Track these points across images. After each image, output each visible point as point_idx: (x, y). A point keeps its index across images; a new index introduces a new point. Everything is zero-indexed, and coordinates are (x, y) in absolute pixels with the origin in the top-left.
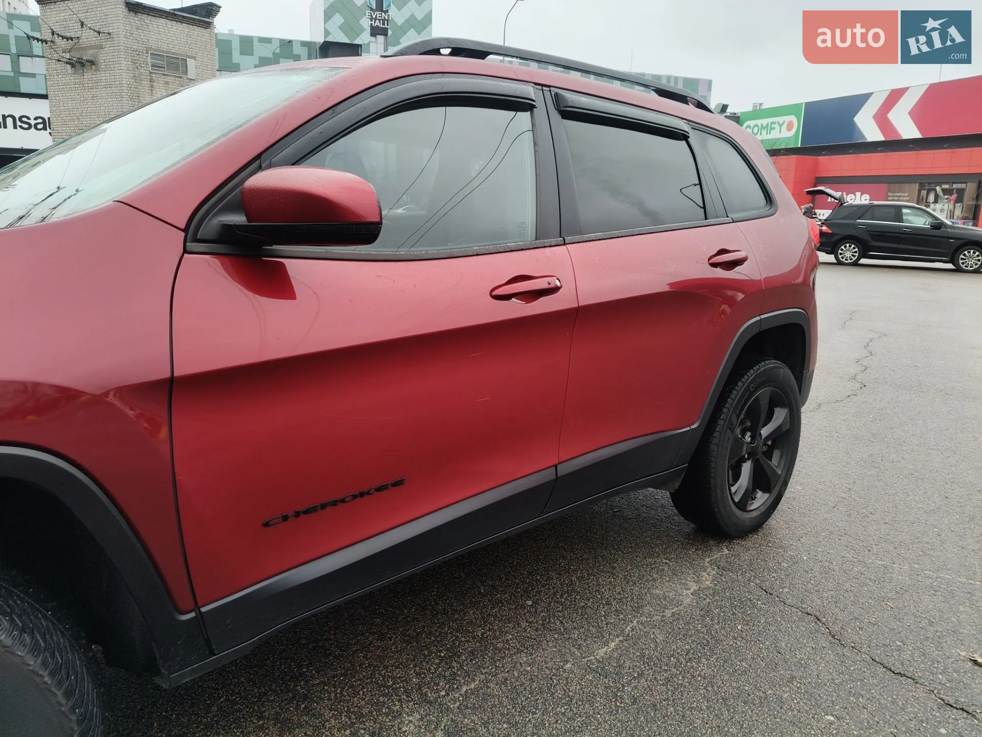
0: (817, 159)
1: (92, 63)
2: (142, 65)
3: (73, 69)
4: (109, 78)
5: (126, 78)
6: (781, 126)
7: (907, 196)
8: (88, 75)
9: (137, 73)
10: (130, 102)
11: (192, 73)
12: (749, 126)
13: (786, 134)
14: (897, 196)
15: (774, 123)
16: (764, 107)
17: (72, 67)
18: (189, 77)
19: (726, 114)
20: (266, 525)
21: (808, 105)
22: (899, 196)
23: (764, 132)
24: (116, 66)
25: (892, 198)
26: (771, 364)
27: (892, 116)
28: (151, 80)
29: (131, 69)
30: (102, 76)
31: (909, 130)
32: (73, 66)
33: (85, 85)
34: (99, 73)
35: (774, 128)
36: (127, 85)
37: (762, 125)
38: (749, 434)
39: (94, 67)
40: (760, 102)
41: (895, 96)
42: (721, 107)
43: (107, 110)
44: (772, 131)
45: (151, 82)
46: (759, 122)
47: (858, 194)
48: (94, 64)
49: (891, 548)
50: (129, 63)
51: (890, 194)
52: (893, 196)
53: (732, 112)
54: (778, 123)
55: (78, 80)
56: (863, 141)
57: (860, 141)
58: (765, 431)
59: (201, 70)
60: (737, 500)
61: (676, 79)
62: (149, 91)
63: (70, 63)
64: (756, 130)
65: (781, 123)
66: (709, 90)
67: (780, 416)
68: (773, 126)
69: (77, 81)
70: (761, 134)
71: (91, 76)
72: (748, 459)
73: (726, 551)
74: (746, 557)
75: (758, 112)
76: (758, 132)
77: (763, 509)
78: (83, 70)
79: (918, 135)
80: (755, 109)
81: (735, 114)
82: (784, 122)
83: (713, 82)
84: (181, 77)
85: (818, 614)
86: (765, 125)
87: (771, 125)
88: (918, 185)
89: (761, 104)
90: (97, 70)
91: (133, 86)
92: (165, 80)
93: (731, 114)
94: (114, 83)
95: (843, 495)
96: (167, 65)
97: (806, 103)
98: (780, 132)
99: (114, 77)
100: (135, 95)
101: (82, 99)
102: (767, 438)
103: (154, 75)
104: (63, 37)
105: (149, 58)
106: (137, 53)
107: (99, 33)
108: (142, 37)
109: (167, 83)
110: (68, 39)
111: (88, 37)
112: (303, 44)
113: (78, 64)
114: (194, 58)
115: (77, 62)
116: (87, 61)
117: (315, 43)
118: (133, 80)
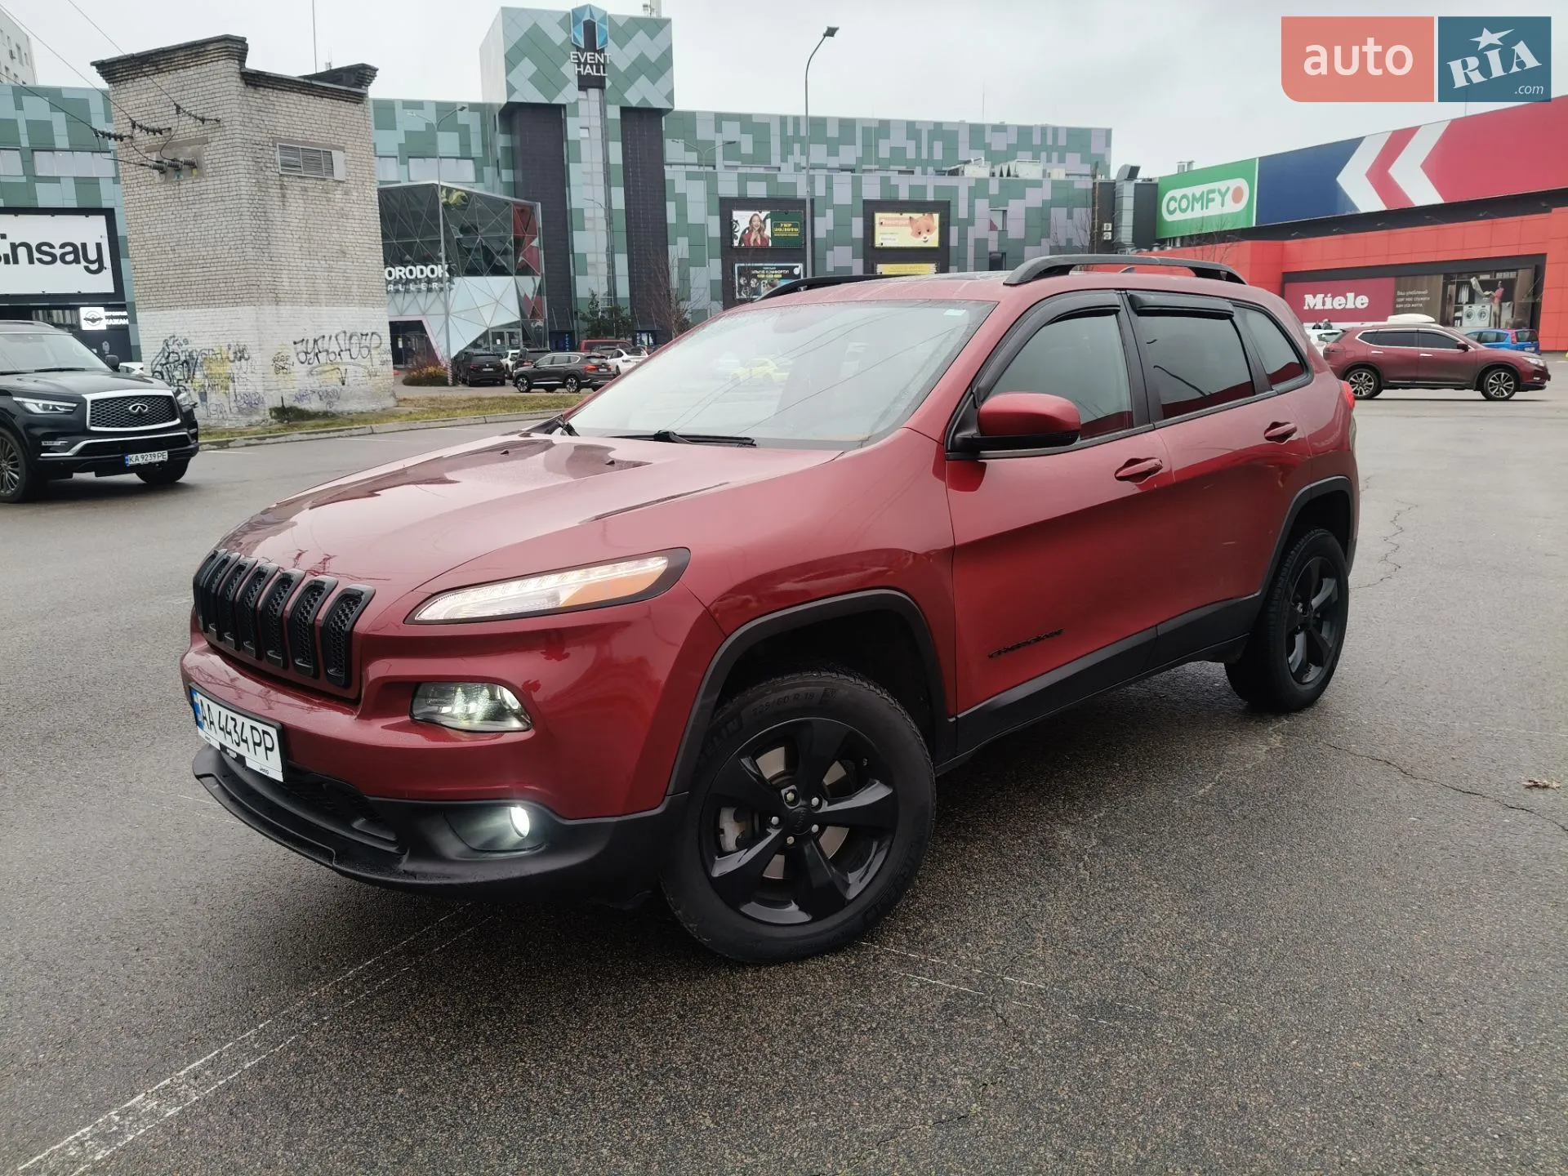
0: (1283, 245)
1: (192, 165)
2: (268, 165)
3: (163, 176)
4: (220, 186)
5: (246, 186)
6: (1223, 195)
7: (1427, 295)
8: (187, 184)
9: (261, 177)
10: (254, 222)
11: (340, 172)
12: (1173, 198)
13: (1232, 207)
14: (1410, 296)
15: (1213, 191)
16: (1195, 167)
17: (161, 173)
18: (336, 178)
19: (1136, 181)
20: (990, 657)
21: (1264, 161)
22: (1414, 296)
23: (1198, 206)
24: (230, 168)
25: (1402, 300)
26: (1319, 533)
27: (1396, 171)
28: (282, 187)
29: (253, 172)
30: (210, 184)
31: (1423, 193)
32: (162, 171)
33: (182, 199)
34: (203, 180)
35: (1213, 200)
36: (247, 197)
37: (1193, 195)
38: (1300, 605)
39: (195, 171)
40: (1190, 160)
41: (1399, 141)
42: (1128, 170)
43: (218, 236)
44: (1210, 204)
45: (281, 189)
46: (1189, 191)
47: (1351, 296)
48: (196, 167)
49: (1450, 711)
50: (249, 163)
51: (1399, 293)
52: (1405, 296)
53: (1146, 177)
54: (1219, 191)
55: (171, 193)
56: (1353, 213)
57: (1348, 213)
58: (1315, 602)
59: (352, 167)
60: (1293, 671)
61: (1055, 130)
62: (281, 203)
63: (158, 167)
64: (1184, 204)
65: (1223, 190)
66: (1108, 144)
67: (1328, 587)
68: (1211, 196)
69: (168, 193)
70: (1192, 210)
71: (190, 186)
72: (1301, 630)
73: (1286, 722)
74: (1307, 724)
75: (1187, 176)
76: (1188, 207)
77: (1317, 682)
78: (178, 176)
79: (1437, 199)
80: (1181, 171)
81: (1151, 180)
82: (1228, 189)
83: (1113, 132)
84: (324, 180)
85: (1388, 760)
86: (1198, 195)
87: (1208, 195)
88: (1442, 276)
89: (1190, 163)
90: (201, 175)
91: (257, 197)
92: (301, 185)
93: (1144, 180)
94: (227, 194)
95: (1395, 673)
96: (304, 163)
97: (1260, 158)
98: (1222, 206)
99: (226, 185)
100: (260, 210)
101: (178, 220)
102: (1317, 610)
103: (286, 179)
104: (148, 130)
105: (277, 154)
106: (260, 147)
107: (203, 120)
108: (266, 123)
109: (305, 190)
110: (154, 131)
111: (186, 128)
112: (474, 107)
113: (172, 169)
114: (342, 149)
115: (170, 166)
116: (186, 163)
117: (491, 106)
118: (256, 189)
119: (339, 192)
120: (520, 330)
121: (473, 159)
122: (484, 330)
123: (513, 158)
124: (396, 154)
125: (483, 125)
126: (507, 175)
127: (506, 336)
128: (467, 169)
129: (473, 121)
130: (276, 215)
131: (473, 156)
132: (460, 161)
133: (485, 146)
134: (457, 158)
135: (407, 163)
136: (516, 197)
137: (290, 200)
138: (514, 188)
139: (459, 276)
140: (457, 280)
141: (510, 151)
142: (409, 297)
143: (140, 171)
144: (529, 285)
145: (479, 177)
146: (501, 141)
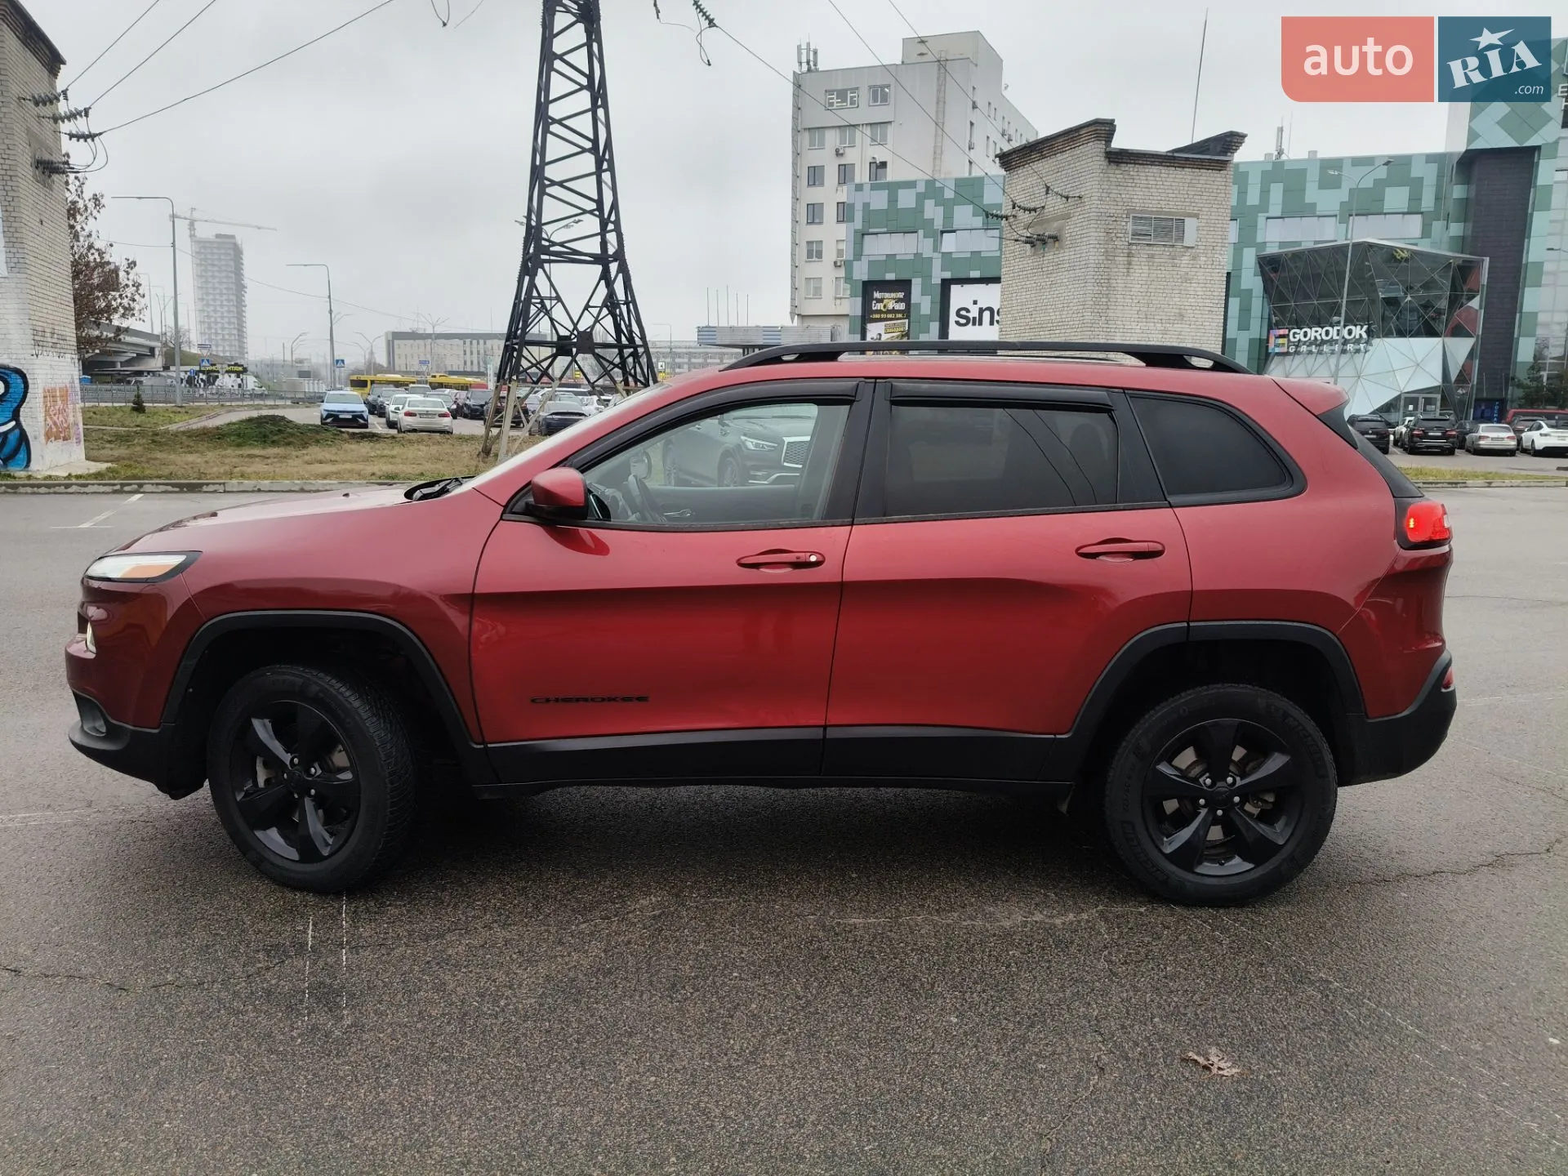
1: (1055, 238)
2: (1119, 235)
3: (1032, 249)
4: (1074, 256)
5: (1095, 255)
8: (1050, 255)
9: (1110, 246)
10: (1097, 288)
11: (1190, 238)
17: (1032, 247)
18: (1185, 244)
20: (533, 701)
24: (1084, 240)
28: (1129, 255)
29: (1103, 242)
30: (1066, 255)
32: (1033, 245)
33: (1044, 269)
34: (1062, 251)
36: (1094, 265)
39: (1057, 244)
45: (1128, 257)
48: (1058, 240)
50: (1101, 234)
55: (1038, 263)
59: (1205, 233)
60: (1167, 851)
62: (1125, 270)
63: (1030, 241)
67: (1274, 763)
71: (1052, 257)
72: (1204, 807)
78: (1044, 249)
84: (1173, 246)
90: (1061, 247)
91: (1103, 266)
92: (1149, 252)
94: (1078, 263)
96: (1155, 231)
99: (1079, 256)
100: (1104, 277)
103: (1134, 247)
104: (1025, 209)
105: (1130, 224)
106: (1113, 219)
107: (1067, 198)
108: (1123, 196)
109: (1152, 256)
110: (1030, 210)
111: (1054, 205)
112: (1431, 158)
113: (1040, 242)
114: (1196, 216)
115: (1038, 240)
116: (1050, 237)
117: (1451, 155)
118: (1104, 257)
119: (1186, 258)
120: (1439, 396)
121: (1422, 213)
122: (1396, 394)
123: (1466, 210)
124: (1338, 213)
125: (1440, 176)
126: (1456, 229)
127: (1421, 402)
128: (1414, 224)
129: (1429, 174)
130: (1119, 283)
131: (1422, 210)
132: (1406, 216)
133: (1438, 199)
134: (1404, 213)
135: (1347, 223)
136: (1462, 253)
137: (1136, 267)
138: (1462, 243)
139: (1379, 337)
140: (1376, 341)
141: (1465, 203)
142: (1320, 359)
143: (1018, 246)
144: (1461, 348)
145: (1426, 232)
146: (1458, 192)
